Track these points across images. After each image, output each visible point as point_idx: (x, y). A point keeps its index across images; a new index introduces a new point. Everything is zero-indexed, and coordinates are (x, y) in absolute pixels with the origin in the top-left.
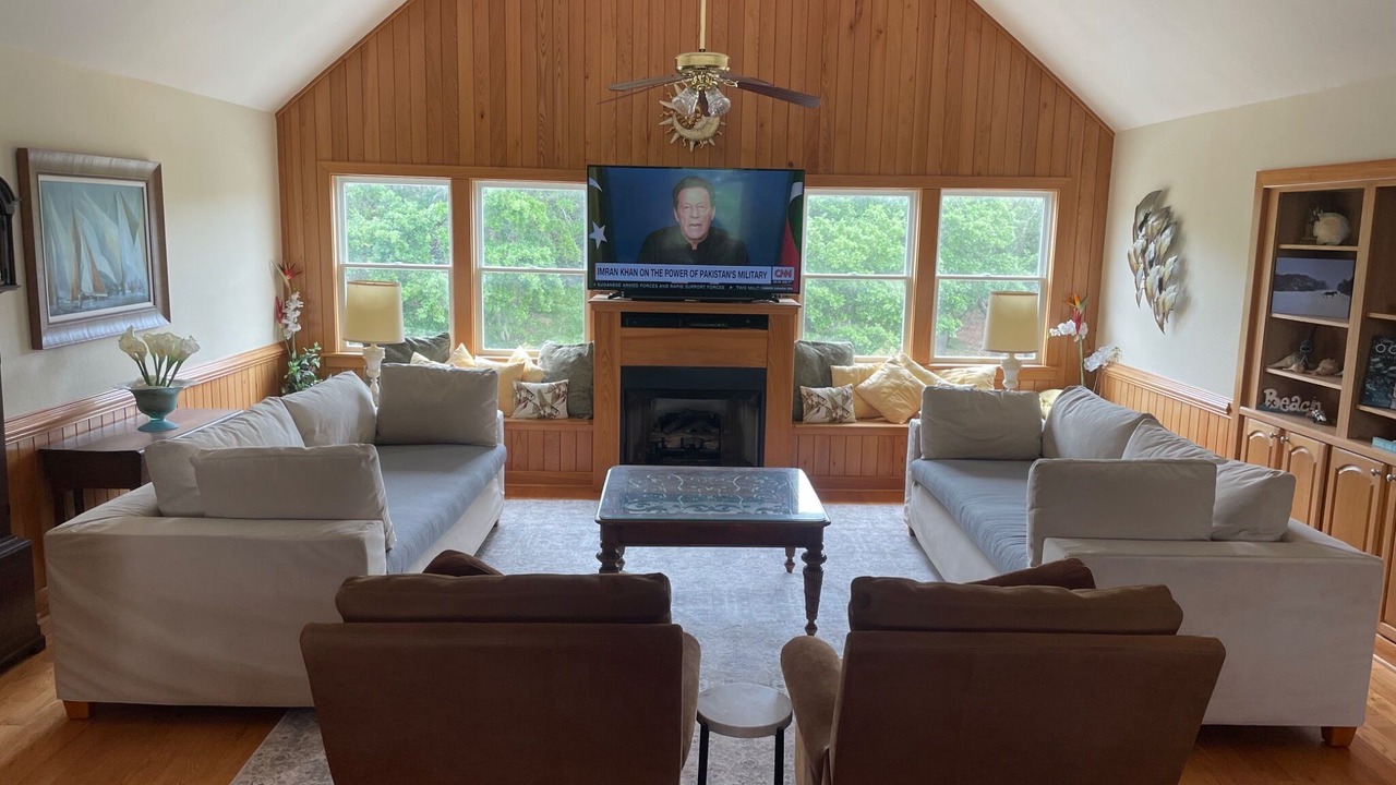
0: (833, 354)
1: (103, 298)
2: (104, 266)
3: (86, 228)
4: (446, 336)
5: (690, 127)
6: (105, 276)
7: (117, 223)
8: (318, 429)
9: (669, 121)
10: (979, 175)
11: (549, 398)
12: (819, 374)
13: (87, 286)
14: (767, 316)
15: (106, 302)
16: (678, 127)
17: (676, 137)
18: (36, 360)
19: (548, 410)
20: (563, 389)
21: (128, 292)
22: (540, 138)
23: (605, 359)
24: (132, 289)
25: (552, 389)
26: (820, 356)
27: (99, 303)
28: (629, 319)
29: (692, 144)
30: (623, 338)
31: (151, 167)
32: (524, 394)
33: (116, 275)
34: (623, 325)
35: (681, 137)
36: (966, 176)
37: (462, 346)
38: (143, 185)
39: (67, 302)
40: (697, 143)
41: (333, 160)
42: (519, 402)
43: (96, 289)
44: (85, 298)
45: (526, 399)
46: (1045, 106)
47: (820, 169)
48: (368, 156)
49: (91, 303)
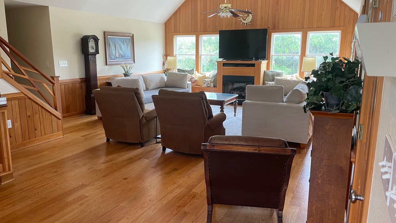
0: (276, 74)
1: (121, 58)
2: (121, 52)
3: (117, 45)
4: (193, 69)
5: (245, 20)
6: (121, 54)
7: (124, 44)
8: (148, 81)
9: (240, 19)
10: (318, 27)
11: (209, 82)
12: (271, 79)
13: (117, 56)
14: (255, 64)
15: (121, 59)
16: (242, 20)
17: (242, 22)
18: (107, 67)
19: (209, 85)
20: (213, 81)
21: (126, 57)
22: (213, 25)
23: (219, 74)
24: (127, 57)
25: (210, 81)
26: (272, 74)
27: (120, 59)
28: (224, 65)
29: (246, 24)
30: (223, 69)
31: (132, 35)
32: (205, 81)
33: (123, 54)
34: (223, 66)
35: (243, 23)
36: (315, 28)
37: (196, 71)
38: (130, 38)
39: (113, 58)
40: (247, 24)
41: (174, 32)
42: (204, 83)
43: (119, 56)
44: (117, 57)
45: (205, 82)
46: (338, 8)
47: (276, 28)
48: (180, 31)
49: (118, 58)
